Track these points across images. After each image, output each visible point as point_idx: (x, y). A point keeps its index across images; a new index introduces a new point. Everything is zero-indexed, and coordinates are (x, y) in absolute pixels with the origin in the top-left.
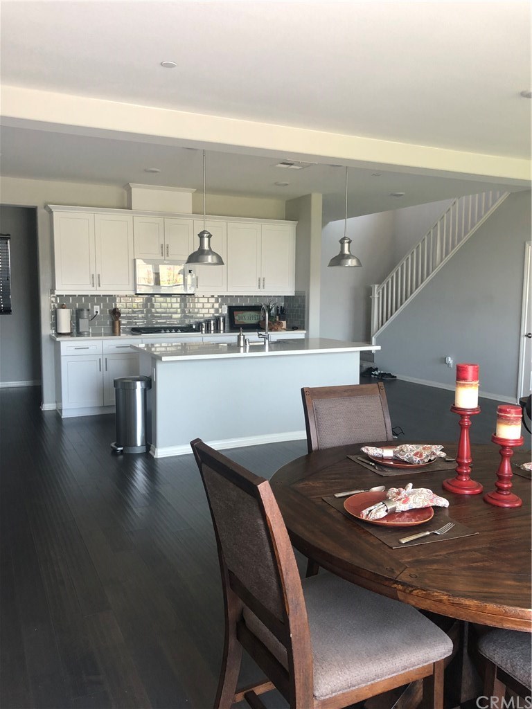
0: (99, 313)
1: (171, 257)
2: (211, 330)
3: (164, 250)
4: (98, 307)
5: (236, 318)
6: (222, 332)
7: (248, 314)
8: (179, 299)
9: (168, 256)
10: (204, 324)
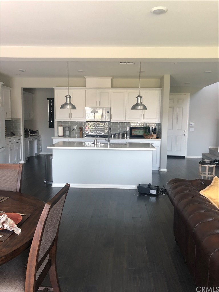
0: (75, 129)
1: (101, 106)
2: (125, 137)
3: (98, 103)
4: (75, 126)
5: (133, 132)
6: (125, 138)
7: (138, 131)
8: (107, 124)
9: (99, 106)
10: (117, 135)
